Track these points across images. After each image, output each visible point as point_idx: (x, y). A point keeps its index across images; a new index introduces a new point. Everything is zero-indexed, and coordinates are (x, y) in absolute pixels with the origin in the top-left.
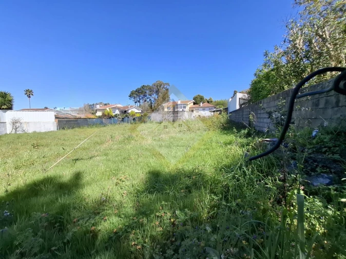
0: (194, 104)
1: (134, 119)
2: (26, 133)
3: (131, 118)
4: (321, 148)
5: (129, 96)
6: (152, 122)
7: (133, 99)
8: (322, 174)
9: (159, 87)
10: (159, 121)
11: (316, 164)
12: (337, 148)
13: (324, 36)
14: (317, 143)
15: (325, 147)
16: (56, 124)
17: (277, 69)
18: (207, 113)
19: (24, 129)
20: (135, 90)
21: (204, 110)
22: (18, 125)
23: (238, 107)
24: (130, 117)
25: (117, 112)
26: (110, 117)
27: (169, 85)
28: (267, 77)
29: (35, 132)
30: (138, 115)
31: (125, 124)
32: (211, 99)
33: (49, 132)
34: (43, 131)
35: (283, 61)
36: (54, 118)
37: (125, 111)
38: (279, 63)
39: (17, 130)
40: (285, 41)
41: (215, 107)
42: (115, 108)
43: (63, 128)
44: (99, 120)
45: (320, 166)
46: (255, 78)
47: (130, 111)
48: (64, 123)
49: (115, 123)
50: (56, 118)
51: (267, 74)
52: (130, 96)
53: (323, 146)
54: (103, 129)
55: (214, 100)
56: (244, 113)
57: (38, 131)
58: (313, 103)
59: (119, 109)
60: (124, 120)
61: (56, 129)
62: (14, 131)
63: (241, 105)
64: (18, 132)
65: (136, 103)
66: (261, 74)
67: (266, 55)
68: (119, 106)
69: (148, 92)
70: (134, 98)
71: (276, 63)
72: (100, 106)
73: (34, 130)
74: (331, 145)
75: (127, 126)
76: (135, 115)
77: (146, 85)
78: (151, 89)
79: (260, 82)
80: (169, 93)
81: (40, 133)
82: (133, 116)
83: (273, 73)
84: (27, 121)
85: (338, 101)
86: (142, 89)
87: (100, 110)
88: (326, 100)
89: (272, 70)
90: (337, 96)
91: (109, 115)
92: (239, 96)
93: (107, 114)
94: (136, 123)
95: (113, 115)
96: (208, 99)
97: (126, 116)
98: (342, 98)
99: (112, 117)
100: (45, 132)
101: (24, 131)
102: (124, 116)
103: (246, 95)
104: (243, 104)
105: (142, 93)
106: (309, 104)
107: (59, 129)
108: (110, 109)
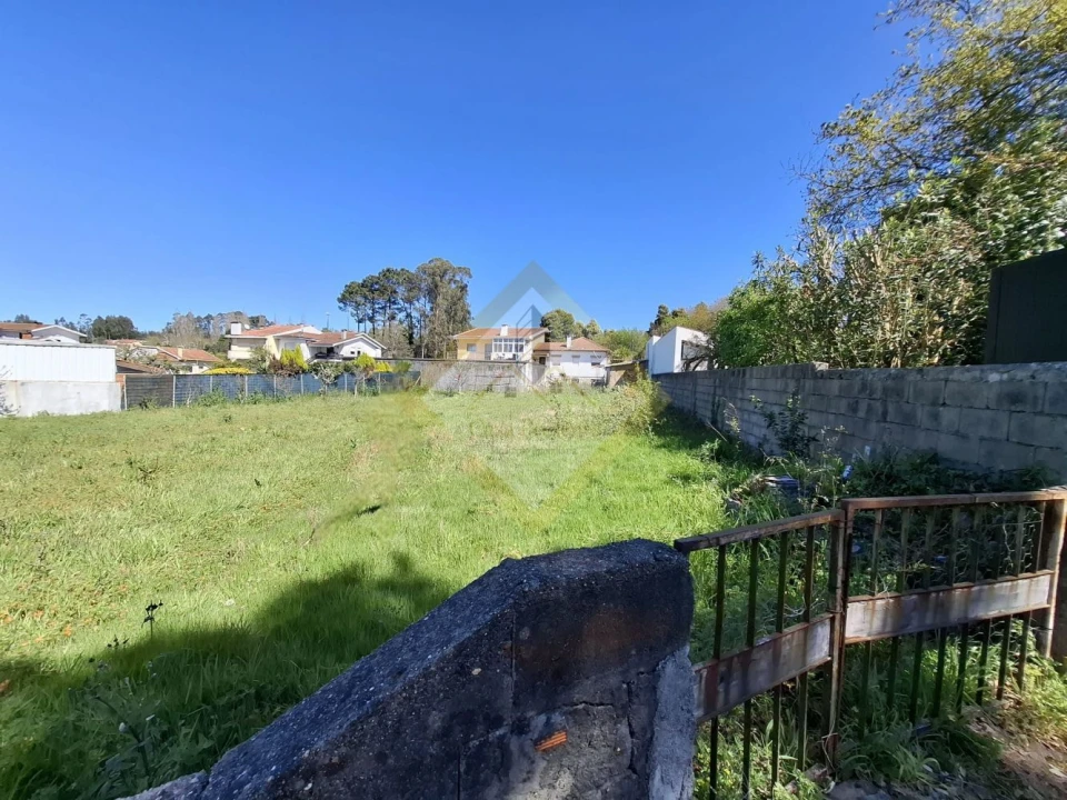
0: (548, 338)
2: (14, 418)
3: (361, 377)
5: (340, 301)
6: (425, 390)
7: (350, 309)
9: (438, 278)
13: (872, 260)
16: (118, 390)
17: (782, 300)
19: (7, 404)
20: (361, 282)
24: (356, 372)
25: (306, 352)
26: (295, 371)
27: (470, 277)
29: (44, 416)
30: (383, 367)
31: (344, 395)
32: (592, 324)
33: (94, 416)
34: (74, 411)
36: (113, 368)
37: (330, 352)
41: (608, 353)
42: (296, 337)
43: (143, 405)
44: (261, 381)
47: (346, 352)
48: (143, 388)
49: (312, 391)
50: (121, 369)
52: (343, 300)
54: (282, 409)
56: (700, 389)
57: (55, 410)
58: (849, 404)
59: (308, 339)
60: (339, 381)
61: (116, 406)
63: (687, 362)
65: (360, 321)
67: (758, 261)
68: (309, 330)
69: (401, 290)
70: (357, 308)
72: (243, 329)
73: (41, 409)
76: (372, 367)
78: (411, 283)
80: (468, 299)
81: (64, 419)
82: (366, 369)
83: (773, 307)
84: (20, 379)
85: (885, 414)
86: (384, 282)
87: (242, 341)
88: (869, 405)
89: (771, 302)
90: (884, 402)
91: (291, 365)
92: (683, 334)
93: (286, 362)
94: (375, 394)
95: (306, 366)
96: (584, 325)
97: (347, 369)
98: (891, 408)
99: (304, 371)
100: (82, 415)
101: (6, 410)
102: (341, 369)
103: (700, 334)
104: (693, 360)
105: (382, 292)
106: (844, 403)
107: (129, 406)
108: (277, 340)
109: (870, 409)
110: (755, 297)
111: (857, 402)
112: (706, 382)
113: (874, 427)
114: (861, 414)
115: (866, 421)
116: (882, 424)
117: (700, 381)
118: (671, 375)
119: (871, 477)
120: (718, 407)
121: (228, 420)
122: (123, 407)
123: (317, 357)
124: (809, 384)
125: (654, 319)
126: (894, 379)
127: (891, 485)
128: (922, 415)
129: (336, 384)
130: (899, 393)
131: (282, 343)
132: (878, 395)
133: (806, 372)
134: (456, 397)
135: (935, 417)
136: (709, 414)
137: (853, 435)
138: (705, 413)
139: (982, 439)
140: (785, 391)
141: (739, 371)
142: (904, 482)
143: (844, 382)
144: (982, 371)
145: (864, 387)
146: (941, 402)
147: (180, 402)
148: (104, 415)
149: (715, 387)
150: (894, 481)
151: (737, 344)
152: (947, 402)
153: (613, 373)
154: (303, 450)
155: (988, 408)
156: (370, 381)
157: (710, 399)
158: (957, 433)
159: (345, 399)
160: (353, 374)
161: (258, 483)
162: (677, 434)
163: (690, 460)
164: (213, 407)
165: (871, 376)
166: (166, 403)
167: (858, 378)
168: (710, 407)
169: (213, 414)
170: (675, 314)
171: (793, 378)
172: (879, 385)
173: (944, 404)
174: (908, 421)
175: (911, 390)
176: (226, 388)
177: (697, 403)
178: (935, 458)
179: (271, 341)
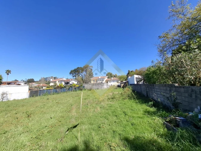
0: (108, 78)
2: (9, 101)
3: (74, 88)
6: (85, 90)
7: (72, 75)
9: (87, 68)
10: (89, 89)
16: (28, 94)
19: (8, 98)
20: (73, 70)
21: (114, 81)
22: (5, 95)
23: (136, 83)
25: (63, 83)
29: (14, 100)
30: (77, 86)
32: (116, 74)
34: (20, 99)
36: (28, 90)
37: (68, 83)
39: (4, 99)
41: (120, 80)
42: (62, 81)
43: (33, 96)
47: (71, 83)
48: (33, 93)
49: (64, 91)
50: (29, 90)
52: (70, 73)
54: (58, 95)
56: (142, 88)
57: (16, 99)
58: (188, 94)
59: (64, 81)
62: (2, 100)
64: (3, 101)
65: (73, 77)
67: (152, 62)
68: (64, 79)
69: (80, 71)
70: (73, 74)
72: (53, 80)
73: (14, 99)
76: (76, 86)
77: (80, 67)
78: (82, 69)
81: (18, 100)
82: (75, 86)
84: (11, 93)
86: (77, 69)
87: (52, 82)
88: (196, 95)
89: (157, 70)
92: (136, 76)
93: (60, 86)
94: (76, 91)
95: (63, 87)
96: (114, 75)
97: (71, 87)
99: (63, 88)
100: (21, 99)
101: (8, 99)
102: (70, 87)
103: (140, 76)
104: (139, 81)
105: (77, 71)
106: (186, 95)
107: (30, 97)
108: (58, 81)
110: (153, 69)
111: (191, 94)
112: (143, 86)
113: (199, 101)
114: (194, 97)
115: (196, 99)
117: (142, 86)
118: (134, 84)
120: (148, 92)
121: (48, 99)
122: (29, 97)
123: (65, 84)
124: (174, 89)
125: (127, 73)
129: (69, 90)
131: (59, 82)
132: (198, 93)
133: (172, 86)
134: (91, 91)
136: (146, 93)
137: (192, 103)
138: (144, 93)
140: (167, 90)
141: (152, 85)
143: (185, 89)
145: (192, 91)
147: (40, 95)
148: (25, 99)
149: (146, 88)
151: (150, 79)
153: (122, 84)
154: (62, 107)
156: (75, 89)
157: (145, 90)
159: (70, 93)
160: (72, 87)
161: (51, 118)
162: (140, 99)
163: (147, 107)
164: (46, 96)
166: (37, 96)
167: (190, 88)
168: (146, 92)
169: (46, 97)
170: (131, 72)
171: (168, 87)
172: (198, 90)
176: (48, 92)
177: (142, 91)
179: (57, 81)
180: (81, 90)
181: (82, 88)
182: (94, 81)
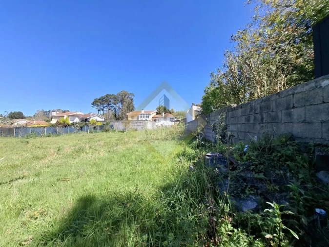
0: (157, 114)
1: (94, 128)
3: (91, 127)
4: (249, 166)
5: (92, 104)
6: (115, 131)
7: (95, 107)
8: (250, 196)
9: (124, 97)
10: (121, 130)
11: (245, 184)
12: (262, 166)
13: (251, 65)
14: (247, 160)
15: (253, 165)
17: (221, 87)
18: (168, 123)
20: (99, 98)
21: (166, 119)
23: (194, 118)
24: (89, 125)
25: (77, 120)
26: (66, 125)
27: (134, 96)
28: (214, 94)
30: (99, 124)
31: (84, 133)
35: (225, 81)
37: (86, 120)
38: (221, 83)
40: (224, 66)
41: (176, 117)
42: (74, 116)
44: (52, 129)
45: (249, 186)
46: (204, 94)
47: (90, 120)
49: (72, 132)
51: (214, 91)
52: (93, 104)
53: (251, 164)
55: (175, 111)
58: (246, 118)
59: (78, 116)
60: (83, 128)
63: (196, 117)
65: (99, 111)
66: (209, 91)
67: (212, 75)
68: (79, 113)
69: (112, 100)
70: (98, 107)
71: (220, 83)
72: (56, 114)
74: (257, 162)
75: (85, 135)
76: (95, 124)
77: (111, 94)
78: (115, 98)
79: (208, 97)
80: (134, 103)
83: (218, 91)
85: (262, 119)
86: (106, 98)
87: (55, 117)
88: (255, 117)
89: (217, 88)
90: (261, 114)
91: (64, 123)
92: (195, 108)
93: (62, 122)
94: (96, 132)
96: (170, 110)
97: (86, 124)
98: (264, 116)
99: (69, 125)
103: (200, 107)
105: (106, 101)
106: (243, 120)
108: (68, 116)
109: (255, 119)
111: (249, 117)
113: (258, 127)
114: (252, 121)
115: (254, 124)
116: (261, 125)
119: (259, 150)
123: (82, 121)
124: (230, 113)
126: (265, 101)
127: (271, 154)
128: (281, 115)
130: (268, 107)
131: (70, 117)
132: (258, 111)
133: (229, 109)
134: (125, 133)
135: (290, 115)
139: (322, 122)
142: (279, 152)
143: (243, 109)
144: (316, 82)
145: (251, 109)
146: (292, 106)
150: (273, 152)
152: (296, 105)
153: (176, 123)
155: (324, 102)
158: (304, 122)
160: (88, 126)
165: (254, 103)
167: (249, 106)
172: (258, 106)
173: (294, 107)
174: (274, 120)
175: (274, 104)
176: (37, 132)
178: (292, 138)
179: (66, 117)
180: (106, 131)
181: (108, 127)
182: (132, 117)
